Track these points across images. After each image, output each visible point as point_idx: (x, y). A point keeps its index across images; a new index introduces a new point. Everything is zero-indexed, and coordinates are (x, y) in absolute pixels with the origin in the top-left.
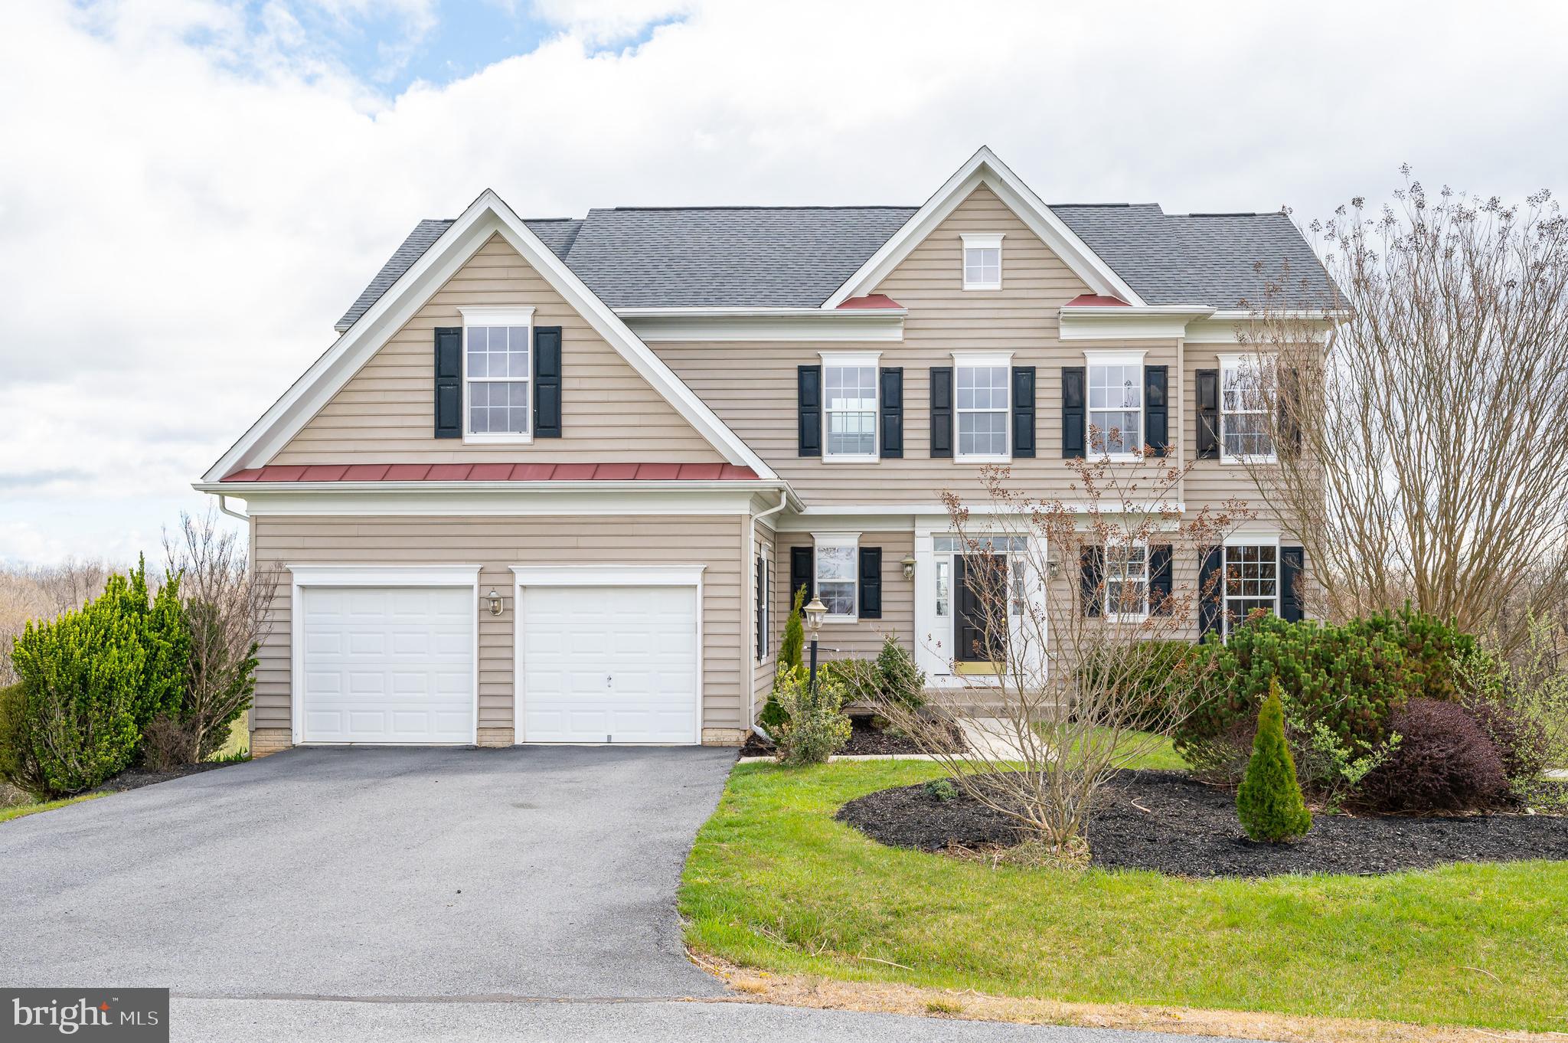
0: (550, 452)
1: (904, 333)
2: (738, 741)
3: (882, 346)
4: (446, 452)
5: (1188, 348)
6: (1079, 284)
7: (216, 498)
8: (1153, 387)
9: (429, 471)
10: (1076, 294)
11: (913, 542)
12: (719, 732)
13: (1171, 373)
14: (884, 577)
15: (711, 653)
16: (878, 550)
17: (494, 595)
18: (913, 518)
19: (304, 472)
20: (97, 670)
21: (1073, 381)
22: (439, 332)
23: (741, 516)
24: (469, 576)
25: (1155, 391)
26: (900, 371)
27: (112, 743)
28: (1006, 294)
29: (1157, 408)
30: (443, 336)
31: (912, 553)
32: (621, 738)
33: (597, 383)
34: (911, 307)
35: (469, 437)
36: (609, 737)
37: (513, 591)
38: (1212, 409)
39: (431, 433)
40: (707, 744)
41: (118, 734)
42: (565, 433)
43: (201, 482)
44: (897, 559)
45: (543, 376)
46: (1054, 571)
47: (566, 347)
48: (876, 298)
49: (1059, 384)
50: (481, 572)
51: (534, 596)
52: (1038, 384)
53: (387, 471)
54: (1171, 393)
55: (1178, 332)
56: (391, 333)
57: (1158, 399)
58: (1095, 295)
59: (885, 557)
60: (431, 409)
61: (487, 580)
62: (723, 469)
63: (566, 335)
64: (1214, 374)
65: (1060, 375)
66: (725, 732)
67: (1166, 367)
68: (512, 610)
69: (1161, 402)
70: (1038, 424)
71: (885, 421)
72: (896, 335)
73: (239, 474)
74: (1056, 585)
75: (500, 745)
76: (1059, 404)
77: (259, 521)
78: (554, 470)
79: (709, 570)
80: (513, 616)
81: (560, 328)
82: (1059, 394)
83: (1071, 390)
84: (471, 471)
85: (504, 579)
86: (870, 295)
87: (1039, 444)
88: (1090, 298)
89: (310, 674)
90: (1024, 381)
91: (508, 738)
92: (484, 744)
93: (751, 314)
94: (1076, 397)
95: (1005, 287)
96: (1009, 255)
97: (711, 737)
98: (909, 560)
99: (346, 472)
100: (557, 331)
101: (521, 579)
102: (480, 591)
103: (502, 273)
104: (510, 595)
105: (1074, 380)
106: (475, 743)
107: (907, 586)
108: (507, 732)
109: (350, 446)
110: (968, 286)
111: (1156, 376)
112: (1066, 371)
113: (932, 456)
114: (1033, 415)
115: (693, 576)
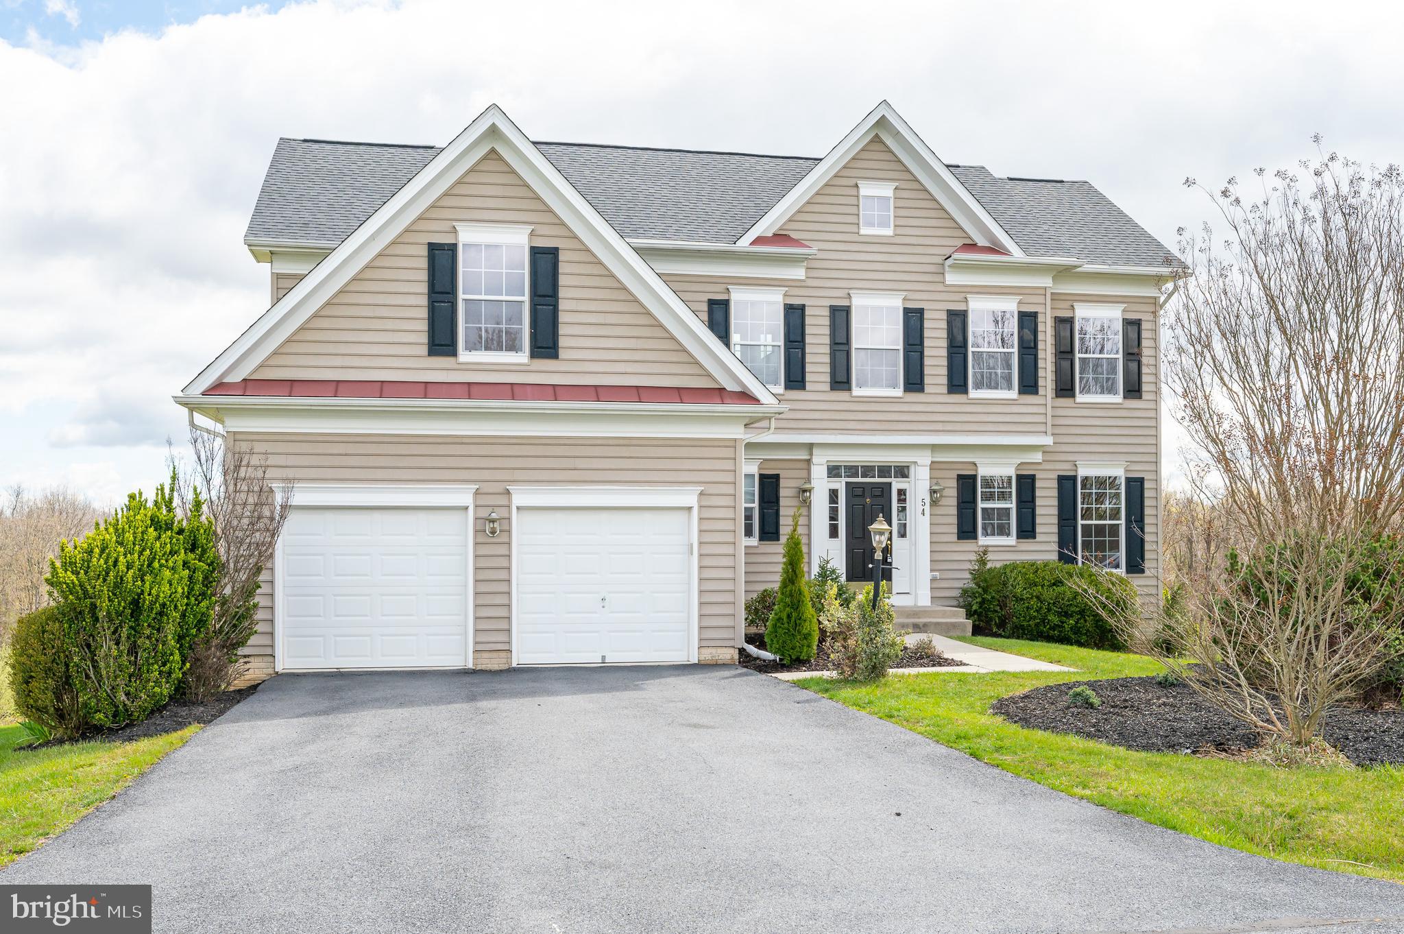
0: (547, 372)
1: (806, 272)
2: (732, 659)
3: (786, 284)
4: (439, 370)
5: (1055, 297)
6: (960, 234)
7: (185, 411)
8: (1026, 331)
9: (427, 389)
10: (960, 243)
11: (809, 470)
12: (713, 651)
13: (1040, 318)
14: (782, 502)
15: (708, 574)
16: (777, 477)
17: (494, 516)
18: (810, 447)
19: (292, 386)
20: (149, 595)
21: (958, 323)
22: (433, 247)
23: (735, 440)
24: (464, 496)
25: (1028, 334)
26: (803, 307)
27: (161, 673)
28: (898, 240)
29: (1029, 349)
30: (437, 252)
31: (809, 480)
32: (614, 658)
33: (593, 306)
34: (821, 248)
35: (464, 356)
36: (604, 657)
37: (510, 512)
38: (1068, 352)
39: (424, 350)
40: (702, 662)
41: (164, 664)
42: (563, 354)
43: (181, 394)
44: (795, 486)
45: (540, 296)
46: (935, 497)
47: (563, 268)
48: (780, 238)
49: (944, 325)
50: (477, 493)
51: (529, 518)
52: (927, 324)
53: (382, 388)
54: (1040, 337)
55: (1046, 281)
56: (382, 246)
57: (1030, 341)
58: (975, 244)
59: (782, 483)
60: (424, 326)
61: (483, 500)
62: (719, 394)
63: (562, 256)
64: (1070, 321)
65: (945, 317)
66: (720, 651)
67: (1036, 313)
68: (509, 531)
69: (1032, 345)
70: (927, 361)
71: (789, 355)
72: (799, 273)
73: (219, 387)
74: (938, 511)
75: (496, 667)
76: (944, 343)
77: (238, 437)
78: (556, 392)
79: (704, 492)
80: (510, 537)
81: (557, 249)
82: (944, 334)
83: (955, 330)
84: (470, 390)
85: (502, 500)
86: (775, 235)
87: (927, 380)
88: (971, 247)
89: (290, 598)
90: (914, 320)
91: (505, 661)
92: (479, 667)
93: (671, 247)
94: (960, 338)
95: (898, 233)
96: (901, 203)
97: (708, 655)
98: (807, 486)
99: (337, 387)
100: (554, 252)
101: (518, 499)
102: (475, 512)
103: (499, 191)
104: (506, 515)
105: (957, 321)
106: (470, 666)
107: (804, 511)
108: (503, 654)
109: (338, 361)
110: (864, 231)
111: (1028, 320)
112: (951, 314)
113: (832, 389)
114: (922, 353)
115: (689, 497)
